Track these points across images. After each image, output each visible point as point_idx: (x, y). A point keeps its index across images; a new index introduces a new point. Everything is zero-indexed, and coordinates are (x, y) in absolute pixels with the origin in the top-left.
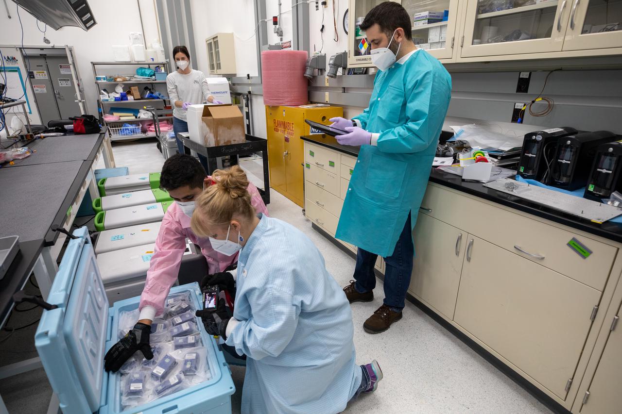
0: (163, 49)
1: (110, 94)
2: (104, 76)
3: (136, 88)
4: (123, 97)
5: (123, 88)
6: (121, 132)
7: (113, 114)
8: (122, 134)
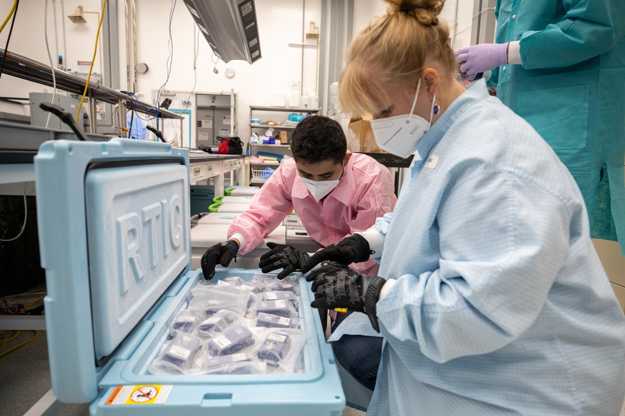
0: (318, 98)
1: (260, 137)
2: (258, 120)
3: (285, 132)
4: (271, 141)
5: (273, 133)
6: (262, 175)
7: (258, 157)
8: (262, 177)
